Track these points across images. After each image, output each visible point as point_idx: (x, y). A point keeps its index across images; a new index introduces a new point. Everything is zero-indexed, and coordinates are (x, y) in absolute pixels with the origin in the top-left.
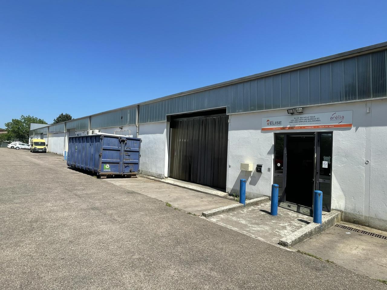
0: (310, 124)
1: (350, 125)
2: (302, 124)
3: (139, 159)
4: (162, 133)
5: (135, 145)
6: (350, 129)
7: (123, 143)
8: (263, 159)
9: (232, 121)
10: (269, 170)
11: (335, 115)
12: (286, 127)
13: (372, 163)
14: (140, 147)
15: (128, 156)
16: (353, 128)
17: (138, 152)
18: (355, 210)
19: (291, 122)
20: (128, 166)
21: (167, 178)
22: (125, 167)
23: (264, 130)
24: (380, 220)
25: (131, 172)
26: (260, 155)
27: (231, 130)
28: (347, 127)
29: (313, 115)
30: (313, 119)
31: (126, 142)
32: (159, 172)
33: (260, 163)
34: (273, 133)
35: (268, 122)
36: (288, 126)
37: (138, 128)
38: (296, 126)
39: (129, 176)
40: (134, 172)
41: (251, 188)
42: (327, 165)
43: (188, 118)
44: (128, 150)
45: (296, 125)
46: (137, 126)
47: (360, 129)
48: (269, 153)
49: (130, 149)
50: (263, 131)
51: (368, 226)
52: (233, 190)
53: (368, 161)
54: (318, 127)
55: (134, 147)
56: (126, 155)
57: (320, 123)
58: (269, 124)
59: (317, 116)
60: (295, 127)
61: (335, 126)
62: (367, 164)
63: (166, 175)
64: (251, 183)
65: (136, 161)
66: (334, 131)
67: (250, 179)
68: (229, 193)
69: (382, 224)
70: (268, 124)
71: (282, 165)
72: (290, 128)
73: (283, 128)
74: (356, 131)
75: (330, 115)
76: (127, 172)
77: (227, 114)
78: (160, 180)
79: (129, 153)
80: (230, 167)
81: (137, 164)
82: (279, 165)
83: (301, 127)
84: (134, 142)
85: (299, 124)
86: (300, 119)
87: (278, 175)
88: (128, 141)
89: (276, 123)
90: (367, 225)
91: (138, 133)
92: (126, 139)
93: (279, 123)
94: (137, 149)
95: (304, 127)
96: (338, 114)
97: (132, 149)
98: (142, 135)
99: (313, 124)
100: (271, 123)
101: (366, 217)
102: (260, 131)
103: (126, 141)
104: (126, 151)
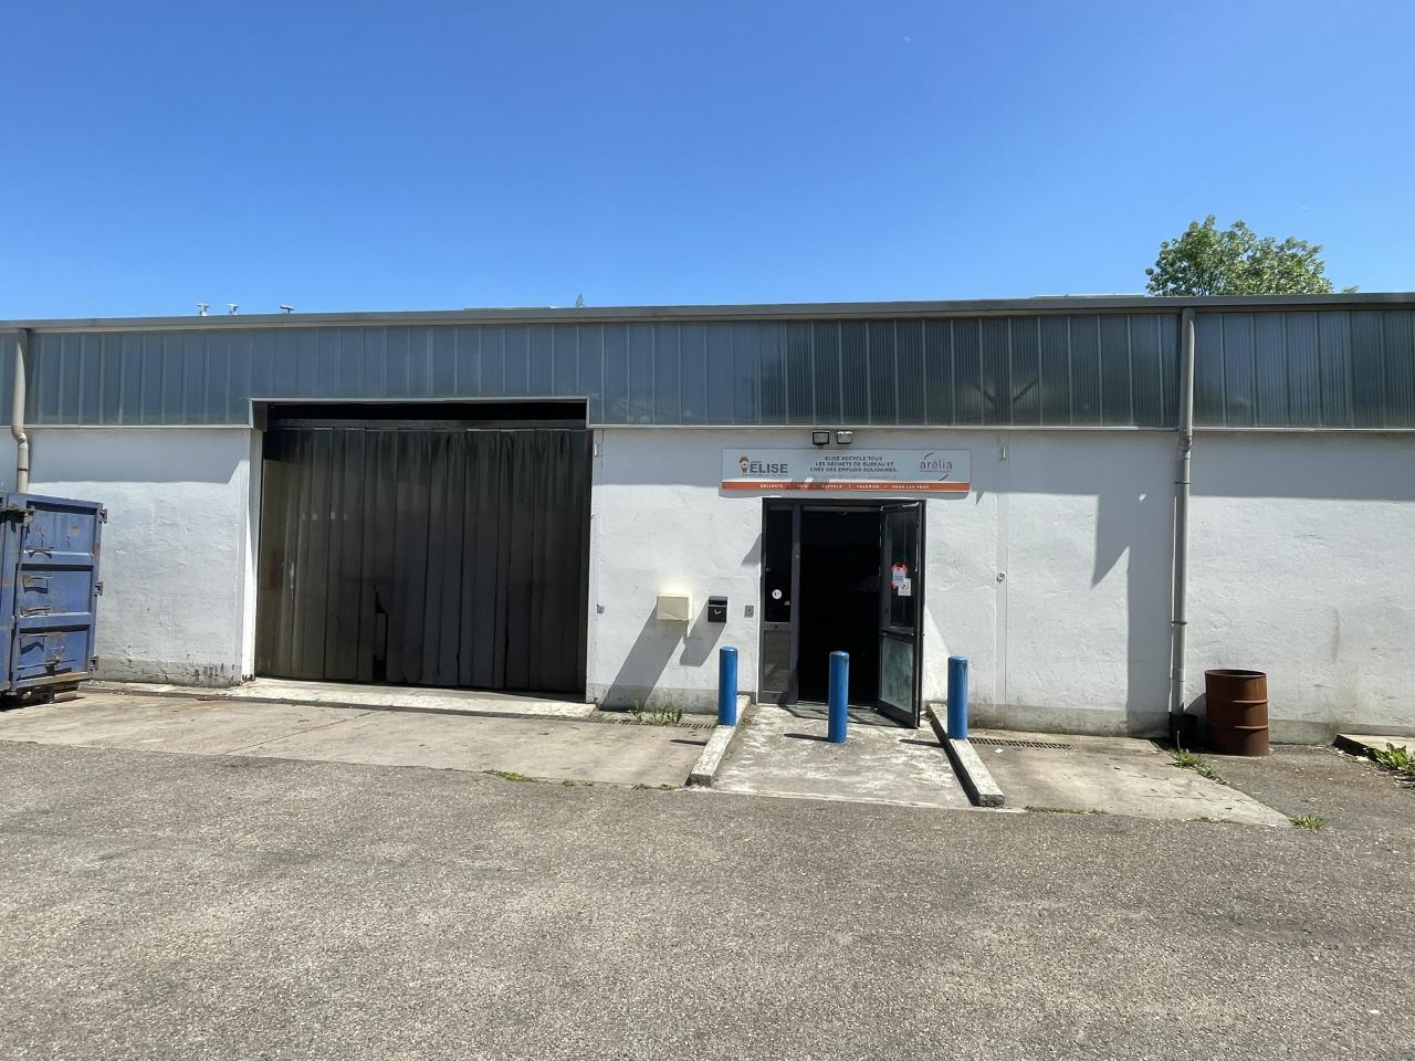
0: (870, 478)
1: (966, 486)
2: (848, 477)
3: (91, 607)
4: (225, 479)
5: (74, 534)
6: (964, 496)
7: (14, 529)
8: (728, 579)
9: (607, 449)
10: (749, 611)
11: (930, 459)
12: (802, 483)
13: (1010, 578)
14: (95, 547)
15: (35, 594)
16: (972, 495)
17: (89, 568)
18: (977, 694)
19: (816, 469)
20: (37, 644)
21: (251, 679)
22: (24, 651)
23: (729, 489)
24: (1026, 709)
25: (51, 671)
26: (719, 567)
27: (602, 483)
28: (958, 490)
29: (877, 454)
30: (874, 466)
31: (27, 519)
32: (202, 659)
33: (718, 593)
34: (760, 499)
35: (744, 462)
36: (809, 480)
37: (25, 445)
38: (831, 481)
39: (42, 696)
40: (69, 670)
41: (687, 675)
42: (909, 590)
43: (367, 423)
44: (40, 559)
45: (832, 477)
46: (24, 436)
47: (987, 496)
48: (747, 561)
49: (50, 555)
50: (728, 492)
51: (1004, 728)
52: (614, 689)
53: (1002, 575)
54: (889, 486)
55: (68, 546)
56: (26, 589)
57: (895, 478)
58: (749, 469)
59: (887, 456)
60: (827, 484)
61: (932, 486)
62: (1000, 581)
63: (248, 667)
64: (684, 661)
65: (80, 615)
66: (928, 500)
67: (681, 647)
68: (600, 701)
69: (1030, 716)
70: (745, 470)
71: (786, 596)
72: (812, 486)
73: (794, 486)
74: (978, 501)
75: (917, 457)
76: (32, 673)
77: (589, 426)
78: (222, 692)
79: (45, 578)
80: (600, 610)
81: (86, 628)
82: (777, 594)
83: (845, 486)
84: (64, 522)
85: (841, 477)
86: (841, 461)
87: (776, 626)
88: (39, 513)
89: (771, 469)
90: (1002, 725)
91: (28, 470)
92: (29, 504)
93: (782, 469)
94: (84, 555)
95: (854, 486)
96: (937, 456)
97: (60, 555)
98: (60, 483)
99: (879, 478)
100: (754, 468)
101: (999, 707)
102: (716, 491)
103: (31, 513)
104: (27, 567)
